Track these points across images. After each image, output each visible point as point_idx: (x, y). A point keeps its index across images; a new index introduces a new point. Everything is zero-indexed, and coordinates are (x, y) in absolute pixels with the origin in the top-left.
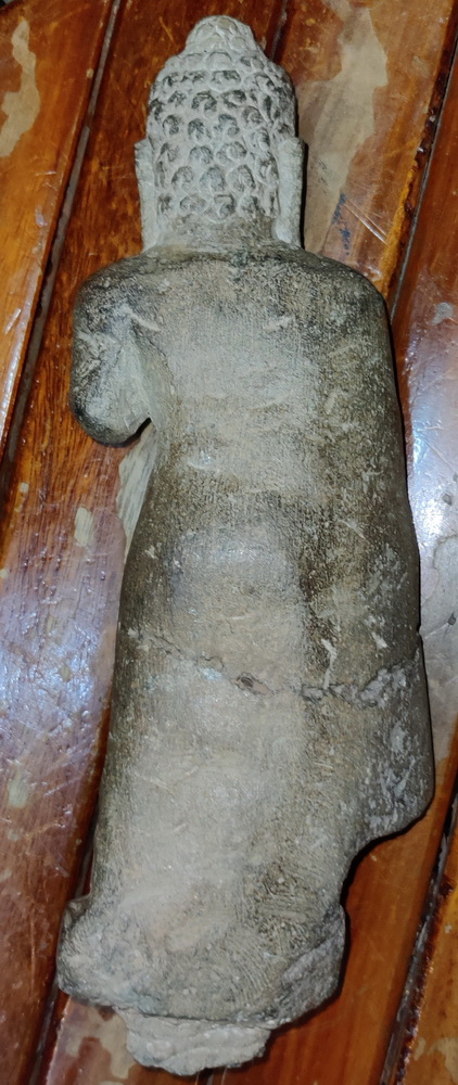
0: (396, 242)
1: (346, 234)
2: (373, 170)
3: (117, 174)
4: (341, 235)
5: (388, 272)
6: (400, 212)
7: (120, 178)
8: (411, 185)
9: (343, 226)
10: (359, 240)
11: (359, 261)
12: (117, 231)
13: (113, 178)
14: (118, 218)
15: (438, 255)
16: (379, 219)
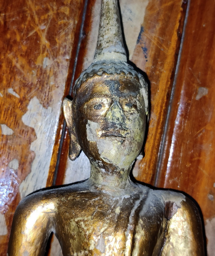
0: (174, 53)
1: (145, 50)
2: (158, 13)
3: (10, 18)
4: (142, 50)
5: (170, 70)
6: (175, 37)
7: (11, 20)
8: (180, 21)
9: (143, 45)
10: (153, 53)
11: (153, 65)
12: (11, 50)
13: (8, 20)
14: (11, 43)
15: (198, 60)
16: (163, 40)
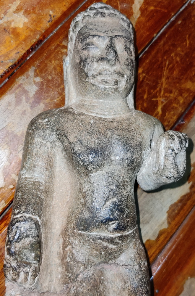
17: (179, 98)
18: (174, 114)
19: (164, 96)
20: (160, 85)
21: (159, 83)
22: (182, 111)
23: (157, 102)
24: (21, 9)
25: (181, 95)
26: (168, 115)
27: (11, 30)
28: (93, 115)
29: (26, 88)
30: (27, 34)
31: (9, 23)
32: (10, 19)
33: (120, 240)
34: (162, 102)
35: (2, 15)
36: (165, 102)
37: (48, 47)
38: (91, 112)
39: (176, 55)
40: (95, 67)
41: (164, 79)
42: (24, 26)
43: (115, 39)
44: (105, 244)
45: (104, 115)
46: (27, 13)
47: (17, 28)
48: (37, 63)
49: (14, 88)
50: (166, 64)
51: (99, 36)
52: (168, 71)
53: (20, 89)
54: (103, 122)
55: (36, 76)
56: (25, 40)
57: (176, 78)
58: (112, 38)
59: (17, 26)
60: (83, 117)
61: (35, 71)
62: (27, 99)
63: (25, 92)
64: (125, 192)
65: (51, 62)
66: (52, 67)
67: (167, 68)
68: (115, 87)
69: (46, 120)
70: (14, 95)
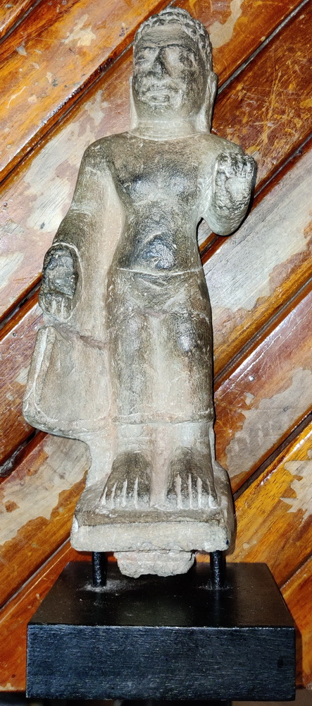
17: (296, 120)
18: (286, 143)
19: (272, 119)
20: (267, 104)
21: (266, 102)
22: (299, 137)
23: (262, 127)
24: (89, 25)
25: (299, 116)
26: (278, 143)
27: (77, 50)
28: (145, 138)
29: (92, 115)
30: (96, 53)
31: (75, 42)
32: (76, 37)
33: (164, 280)
34: (269, 127)
35: (68, 34)
36: (273, 127)
37: (119, 65)
38: (144, 135)
39: (294, 62)
40: (144, 82)
41: (273, 97)
42: (92, 44)
43: (167, 49)
44: (147, 284)
45: (158, 137)
46: (96, 28)
47: (84, 46)
48: (106, 85)
49: (78, 115)
50: (277, 76)
51: (151, 48)
52: (280, 85)
53: (85, 116)
54: (153, 145)
55: (103, 101)
56: (92, 61)
57: (293, 94)
58: (162, 49)
59: (83, 45)
60: (133, 141)
61: (103, 94)
62: (93, 128)
63: (90, 119)
64: (173, 226)
65: (122, 83)
66: (123, 89)
67: (279, 81)
68: (166, 104)
69: (99, 147)
70: (77, 124)
